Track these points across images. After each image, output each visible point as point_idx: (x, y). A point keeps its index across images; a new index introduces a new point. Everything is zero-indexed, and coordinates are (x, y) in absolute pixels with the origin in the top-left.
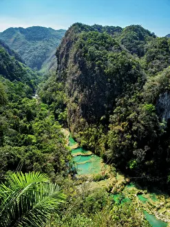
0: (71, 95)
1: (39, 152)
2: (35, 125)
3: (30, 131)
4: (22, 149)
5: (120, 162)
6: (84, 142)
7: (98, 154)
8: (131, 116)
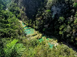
0: (21, 8)
1: (12, 30)
2: (9, 20)
3: (7, 23)
4: (6, 29)
5: (40, 30)
6: (28, 24)
7: (33, 28)
8: (43, 14)
